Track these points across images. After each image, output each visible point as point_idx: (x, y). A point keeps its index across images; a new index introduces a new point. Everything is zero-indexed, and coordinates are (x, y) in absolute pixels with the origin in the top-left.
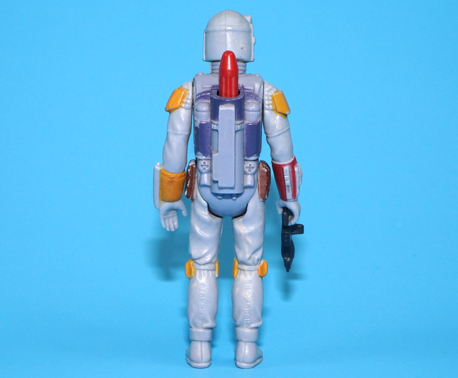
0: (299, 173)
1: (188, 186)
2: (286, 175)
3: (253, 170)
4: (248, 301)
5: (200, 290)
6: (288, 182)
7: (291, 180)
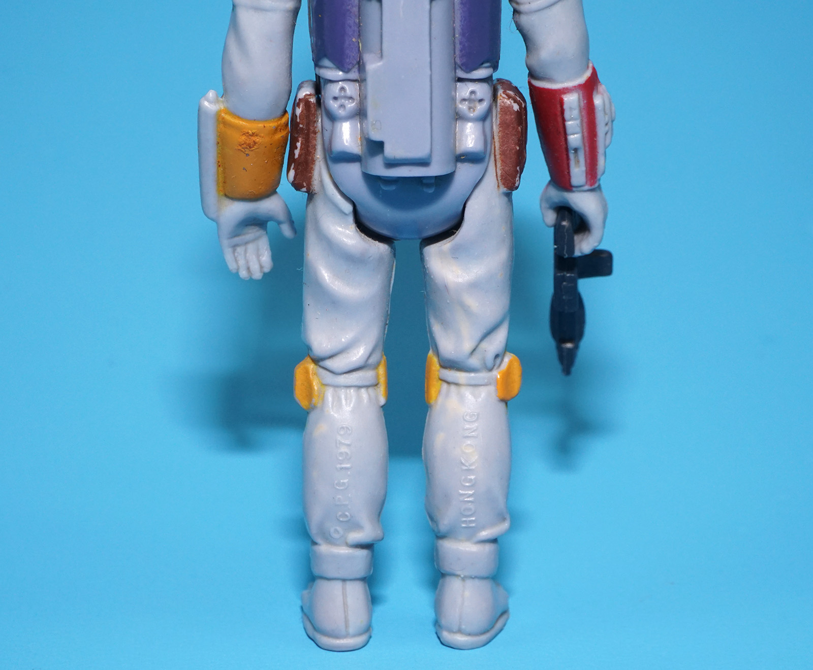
0: (605, 113)
1: (296, 156)
2: (572, 119)
3: (481, 108)
4: (469, 471)
5: (336, 443)
6: (575, 138)
7: (583, 133)
